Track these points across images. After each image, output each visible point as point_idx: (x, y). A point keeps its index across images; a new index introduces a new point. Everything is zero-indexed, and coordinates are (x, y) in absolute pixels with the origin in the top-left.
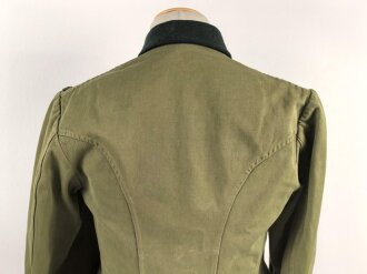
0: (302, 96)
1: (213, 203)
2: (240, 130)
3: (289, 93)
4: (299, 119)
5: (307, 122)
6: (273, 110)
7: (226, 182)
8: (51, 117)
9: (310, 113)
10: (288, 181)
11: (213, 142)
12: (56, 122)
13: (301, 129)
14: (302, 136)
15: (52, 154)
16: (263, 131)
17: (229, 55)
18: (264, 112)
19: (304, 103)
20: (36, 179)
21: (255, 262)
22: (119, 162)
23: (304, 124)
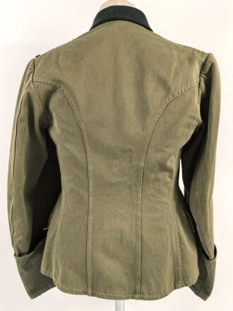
0: (202, 56)
1: (139, 129)
2: (158, 76)
3: (193, 54)
4: (201, 72)
5: (206, 75)
6: (182, 64)
7: (148, 113)
8: (28, 72)
9: (208, 68)
10: (193, 115)
11: (140, 86)
12: (32, 75)
13: (202, 79)
14: (203, 85)
15: (29, 94)
16: (174, 78)
17: (151, 30)
18: (175, 64)
19: (204, 61)
20: (17, 114)
21: (171, 177)
22: (75, 98)
23: (204, 76)
